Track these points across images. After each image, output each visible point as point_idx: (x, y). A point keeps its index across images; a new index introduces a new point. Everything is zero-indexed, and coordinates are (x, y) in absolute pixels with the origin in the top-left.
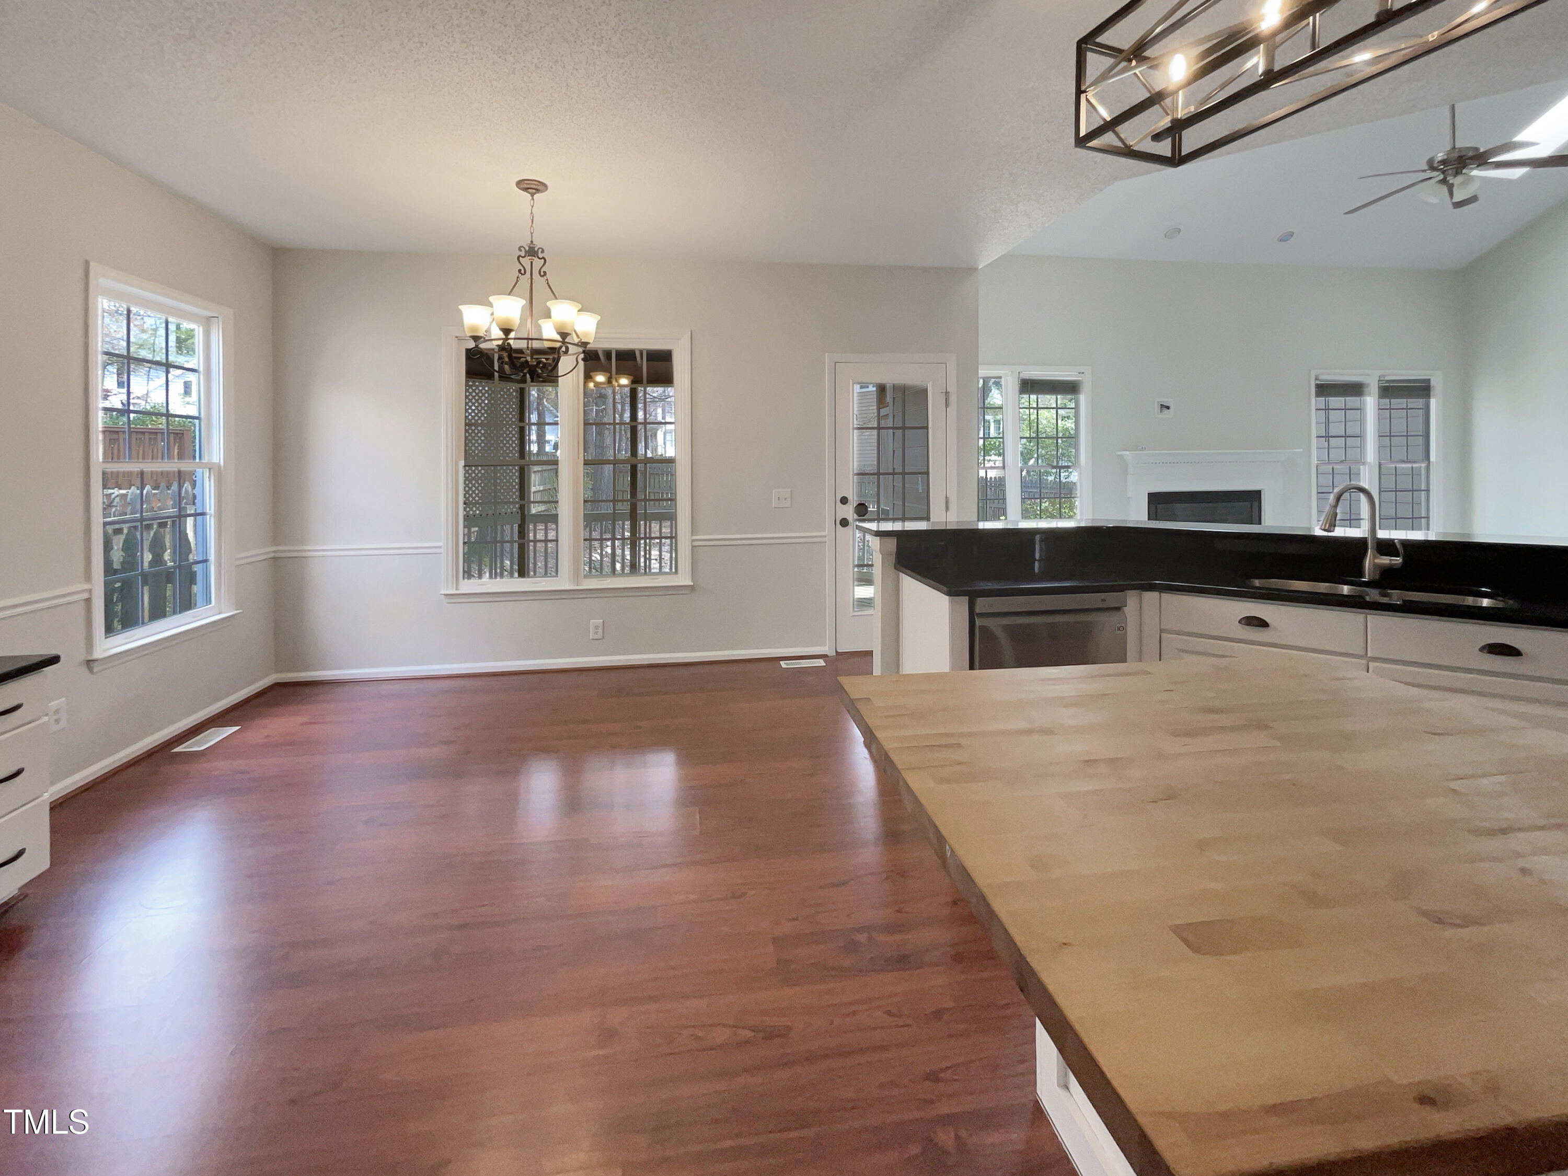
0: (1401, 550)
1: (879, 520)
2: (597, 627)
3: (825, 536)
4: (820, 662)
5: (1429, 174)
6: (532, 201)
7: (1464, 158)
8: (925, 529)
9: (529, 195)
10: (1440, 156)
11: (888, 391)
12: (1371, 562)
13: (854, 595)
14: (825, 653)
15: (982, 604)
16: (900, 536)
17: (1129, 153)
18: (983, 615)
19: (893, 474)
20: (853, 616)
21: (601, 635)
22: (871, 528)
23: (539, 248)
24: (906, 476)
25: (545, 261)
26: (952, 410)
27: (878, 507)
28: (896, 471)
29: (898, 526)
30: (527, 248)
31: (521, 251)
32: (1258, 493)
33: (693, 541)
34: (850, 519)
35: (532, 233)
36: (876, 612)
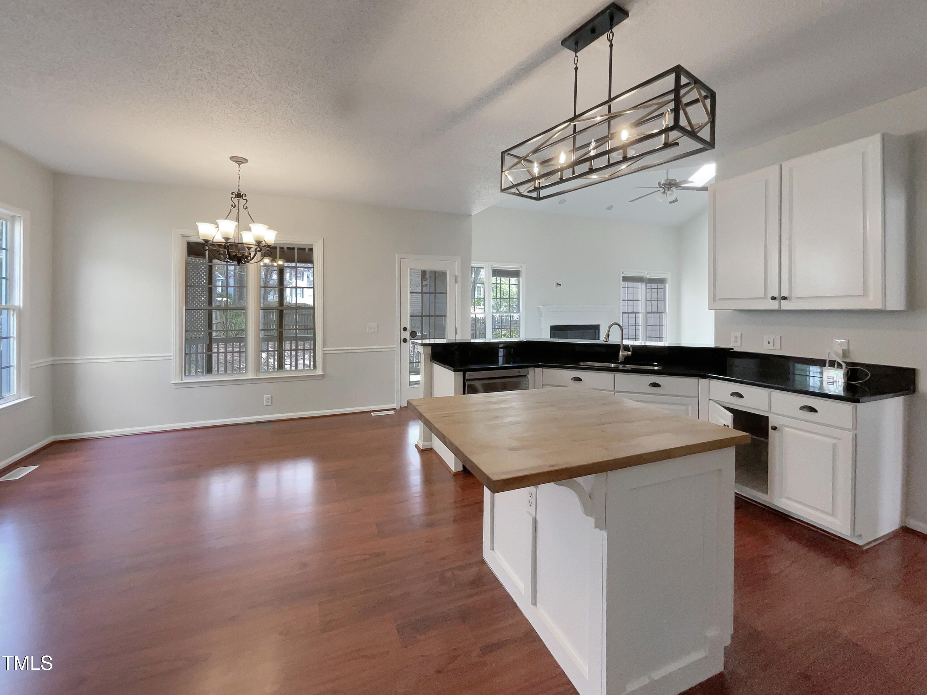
0: (631, 350)
1: (422, 339)
2: (268, 399)
3: (395, 348)
4: (392, 412)
5: (659, 189)
6: (239, 168)
7: (671, 184)
8: (445, 342)
9: (238, 165)
10: (663, 182)
11: (427, 273)
12: (622, 354)
13: (409, 380)
14: (395, 408)
15: (469, 375)
16: (433, 346)
17: (521, 195)
18: (468, 380)
19: (430, 316)
20: (409, 388)
21: (271, 403)
22: (418, 342)
23: (243, 194)
24: (436, 317)
25: (247, 201)
26: (459, 284)
27: (422, 333)
28: (431, 315)
29: (432, 341)
30: (236, 194)
31: (233, 195)
32: (599, 326)
33: (323, 351)
34: (408, 339)
35: (239, 186)
36: (422, 386)
